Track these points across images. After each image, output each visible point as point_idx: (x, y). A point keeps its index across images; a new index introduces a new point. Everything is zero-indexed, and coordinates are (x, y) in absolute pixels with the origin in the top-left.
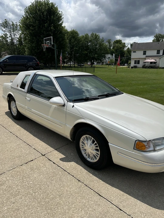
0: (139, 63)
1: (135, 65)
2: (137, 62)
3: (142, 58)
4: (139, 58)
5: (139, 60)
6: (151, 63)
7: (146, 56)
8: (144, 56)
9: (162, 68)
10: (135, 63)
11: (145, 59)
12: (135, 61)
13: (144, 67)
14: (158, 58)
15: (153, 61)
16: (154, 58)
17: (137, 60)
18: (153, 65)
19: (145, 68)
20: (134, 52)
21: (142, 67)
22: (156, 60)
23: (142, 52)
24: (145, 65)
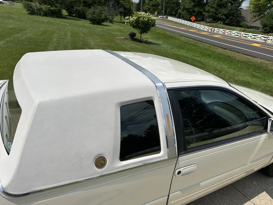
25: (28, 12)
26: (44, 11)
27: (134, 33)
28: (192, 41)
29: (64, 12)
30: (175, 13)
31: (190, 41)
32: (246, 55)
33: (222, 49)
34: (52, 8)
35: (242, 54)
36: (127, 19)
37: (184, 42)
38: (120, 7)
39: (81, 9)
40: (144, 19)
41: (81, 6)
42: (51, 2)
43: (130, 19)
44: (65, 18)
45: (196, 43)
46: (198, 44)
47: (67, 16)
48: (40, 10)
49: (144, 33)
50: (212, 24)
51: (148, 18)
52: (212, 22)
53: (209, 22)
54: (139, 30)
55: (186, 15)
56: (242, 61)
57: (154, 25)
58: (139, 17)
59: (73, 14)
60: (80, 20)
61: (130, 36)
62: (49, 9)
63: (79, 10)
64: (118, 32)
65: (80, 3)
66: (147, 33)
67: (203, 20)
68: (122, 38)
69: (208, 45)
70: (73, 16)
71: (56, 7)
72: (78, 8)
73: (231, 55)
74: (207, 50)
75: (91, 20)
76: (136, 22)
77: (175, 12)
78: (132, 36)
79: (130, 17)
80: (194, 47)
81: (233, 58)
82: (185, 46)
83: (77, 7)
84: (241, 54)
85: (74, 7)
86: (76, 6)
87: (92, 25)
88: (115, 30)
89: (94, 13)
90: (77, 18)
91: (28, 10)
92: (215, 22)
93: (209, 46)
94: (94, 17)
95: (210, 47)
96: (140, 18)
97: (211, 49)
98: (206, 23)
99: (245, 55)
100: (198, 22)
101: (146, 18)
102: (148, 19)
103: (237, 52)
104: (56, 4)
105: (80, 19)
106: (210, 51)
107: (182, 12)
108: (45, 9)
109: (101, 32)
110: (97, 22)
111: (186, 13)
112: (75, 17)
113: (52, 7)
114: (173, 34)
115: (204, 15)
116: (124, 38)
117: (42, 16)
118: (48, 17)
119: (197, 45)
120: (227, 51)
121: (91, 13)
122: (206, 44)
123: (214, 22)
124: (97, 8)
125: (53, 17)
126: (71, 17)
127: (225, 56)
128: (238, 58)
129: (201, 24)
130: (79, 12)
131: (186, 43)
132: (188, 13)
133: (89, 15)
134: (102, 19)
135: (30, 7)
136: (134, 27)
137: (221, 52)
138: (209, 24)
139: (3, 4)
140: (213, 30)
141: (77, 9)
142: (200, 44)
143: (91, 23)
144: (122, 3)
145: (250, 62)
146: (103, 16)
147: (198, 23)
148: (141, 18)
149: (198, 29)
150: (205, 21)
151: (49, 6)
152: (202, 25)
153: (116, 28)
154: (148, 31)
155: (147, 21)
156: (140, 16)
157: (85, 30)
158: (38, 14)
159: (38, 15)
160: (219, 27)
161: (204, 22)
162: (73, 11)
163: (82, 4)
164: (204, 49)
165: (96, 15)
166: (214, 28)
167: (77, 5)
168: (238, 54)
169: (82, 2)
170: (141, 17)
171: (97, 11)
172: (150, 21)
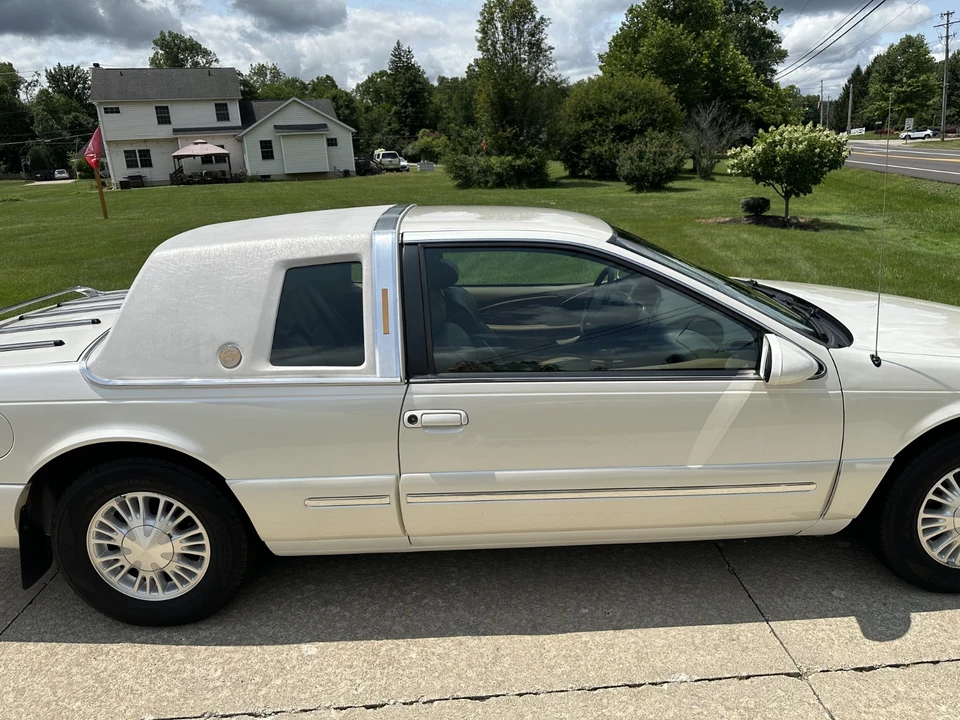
0: (147, 162)
1: (134, 172)
2: (139, 157)
3: (157, 141)
4: (145, 141)
5: (143, 148)
6: (206, 159)
7: (175, 131)
8: (165, 131)
9: (260, 181)
10: (131, 164)
11: (173, 142)
12: (129, 154)
13: (178, 178)
14: (227, 137)
15: (211, 149)
16: (213, 138)
17: (136, 148)
18: (215, 167)
19: (185, 184)
20: (107, 111)
21: (168, 179)
22: (223, 147)
23: (150, 113)
24: (180, 170)
25: (456, 182)
26: (498, 174)
27: (762, 199)
29: (556, 169)
34: (518, 162)
36: (734, 156)
38: (739, 124)
39: (606, 151)
40: (794, 146)
41: (607, 141)
42: (518, 144)
43: (742, 154)
44: (555, 184)
47: (565, 178)
48: (486, 171)
49: (797, 195)
51: (809, 140)
54: (776, 185)
57: (836, 163)
59: (584, 168)
60: (601, 185)
61: (746, 211)
62: (510, 165)
63: (600, 155)
64: (713, 205)
65: (605, 133)
66: (810, 192)
68: (722, 220)
70: (584, 177)
71: (530, 156)
72: (597, 149)
75: (630, 179)
76: (761, 161)
78: (757, 211)
79: (746, 147)
83: (595, 145)
85: (585, 148)
86: (592, 146)
87: (632, 195)
88: (708, 200)
89: (641, 155)
90: (594, 179)
91: (456, 178)
94: (639, 168)
96: (776, 146)
101: (801, 143)
102: (809, 145)
104: (531, 148)
105: (603, 182)
108: (500, 167)
109: (651, 210)
110: (651, 183)
112: (588, 177)
113: (519, 158)
116: (727, 219)
117: (491, 188)
118: (505, 187)
121: (631, 159)
124: (652, 139)
125: (521, 188)
126: (576, 181)
130: (602, 160)
133: (625, 167)
134: (668, 169)
135: (462, 168)
136: (758, 178)
139: (408, 170)
141: (593, 154)
143: (632, 190)
144: (755, 110)
146: (670, 162)
148: (781, 145)
151: (510, 158)
153: (715, 192)
154: (815, 184)
155: (802, 152)
156: (778, 138)
157: (602, 210)
158: (479, 184)
159: (480, 187)
162: (583, 159)
163: (611, 136)
165: (648, 160)
167: (593, 141)
169: (612, 127)
170: (780, 141)
171: (652, 148)
172: (817, 150)
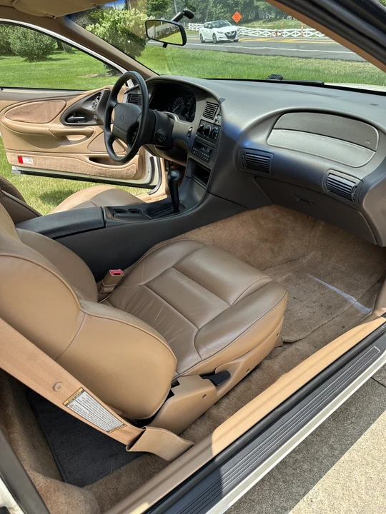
28: (239, 57)
30: (200, 16)
31: (235, 58)
32: (349, 61)
33: (301, 60)
35: (342, 60)
37: (222, 61)
40: (128, 23)
43: (96, 30)
45: (247, 59)
46: (252, 59)
50: (277, 23)
51: (135, 19)
52: (276, 19)
53: (271, 20)
55: (222, 14)
56: (345, 74)
58: (114, 21)
61: (107, 68)
64: (82, 67)
67: (257, 18)
68: (93, 76)
69: (273, 58)
73: (321, 68)
74: (271, 67)
75: (22, 53)
77: (201, 13)
79: (97, 25)
80: (245, 68)
81: (326, 72)
82: (224, 69)
84: (339, 61)
87: (27, 63)
88: (78, 64)
92: (281, 18)
93: (274, 60)
95: (276, 60)
96: (117, 24)
97: (278, 64)
98: (264, 22)
99: (347, 63)
100: (249, 25)
101: (131, 21)
102: (135, 23)
103: (332, 59)
106: (278, 67)
107: (215, 9)
109: (46, 72)
110: (37, 56)
111: (222, 11)
114: (200, 51)
115: (257, 7)
116: (96, 75)
119: (251, 61)
120: (312, 60)
121: (19, 38)
122: (268, 58)
123: (279, 19)
127: (309, 71)
128: (335, 69)
129: (255, 27)
131: (227, 62)
132: (226, 9)
133: (16, 44)
137: (298, 65)
138: (270, 24)
140: (279, 34)
142: (256, 59)
143: (26, 61)
145: (360, 72)
147: (248, 27)
149: (251, 36)
150: (261, 19)
152: (258, 29)
153: (79, 59)
155: (133, 27)
156: (117, 18)
160: (291, 26)
161: (261, 22)
164: (264, 67)
166: (280, 31)
168: (333, 61)
170: (119, 21)
